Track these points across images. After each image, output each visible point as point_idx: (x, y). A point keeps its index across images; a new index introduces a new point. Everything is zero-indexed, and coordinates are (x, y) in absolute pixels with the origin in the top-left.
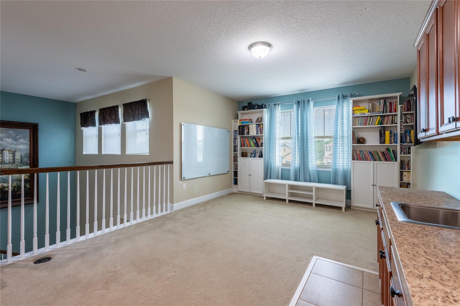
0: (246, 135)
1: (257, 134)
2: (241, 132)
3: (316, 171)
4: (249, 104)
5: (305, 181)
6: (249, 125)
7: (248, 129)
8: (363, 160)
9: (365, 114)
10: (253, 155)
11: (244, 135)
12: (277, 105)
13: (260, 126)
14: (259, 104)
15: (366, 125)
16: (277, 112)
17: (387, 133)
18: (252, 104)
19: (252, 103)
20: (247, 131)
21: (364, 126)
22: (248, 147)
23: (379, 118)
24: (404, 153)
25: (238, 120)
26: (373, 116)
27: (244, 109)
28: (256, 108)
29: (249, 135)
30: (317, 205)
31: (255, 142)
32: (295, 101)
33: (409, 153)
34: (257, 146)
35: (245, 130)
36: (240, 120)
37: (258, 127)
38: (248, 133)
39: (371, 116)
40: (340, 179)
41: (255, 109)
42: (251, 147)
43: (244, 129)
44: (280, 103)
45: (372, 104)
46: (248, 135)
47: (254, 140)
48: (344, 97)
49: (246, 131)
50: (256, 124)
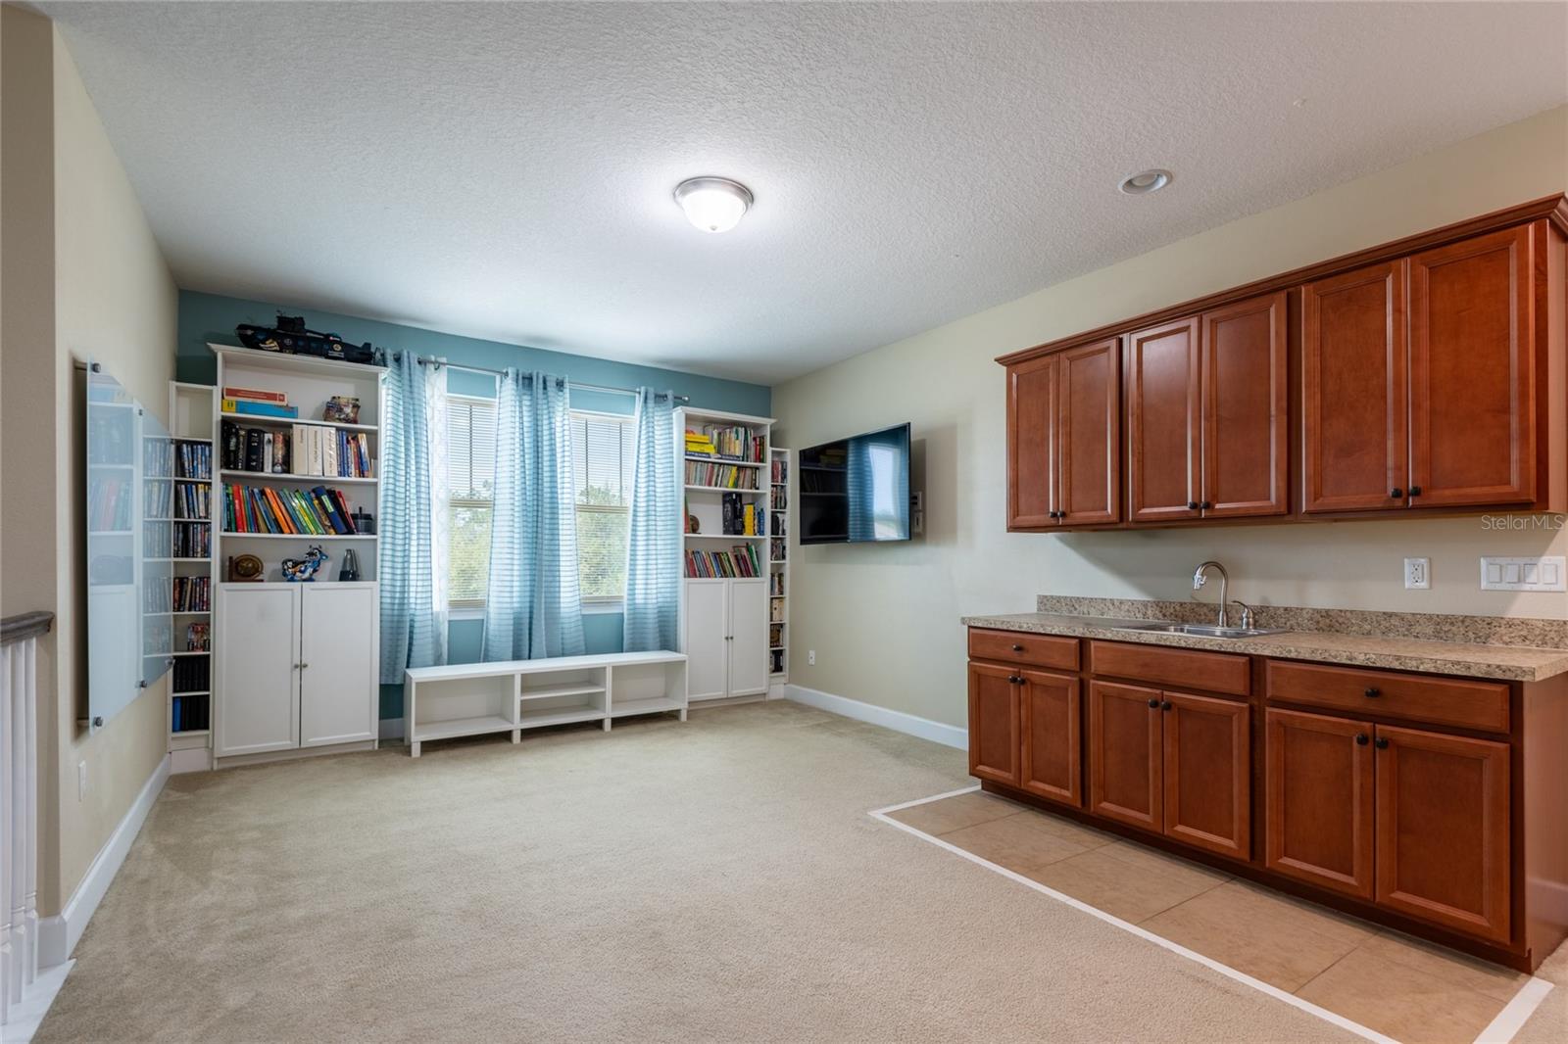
0: (273, 472)
1: (341, 474)
2: (241, 455)
3: (580, 617)
4: (283, 321)
5: (551, 655)
6: (290, 426)
7: (288, 444)
8: (700, 576)
9: (709, 457)
10: (310, 570)
11: (262, 470)
12: (432, 367)
13: (355, 439)
14: (344, 341)
15: (710, 485)
16: (433, 396)
17: (748, 510)
18: (306, 327)
19: (303, 323)
20: (280, 455)
21: (707, 488)
22: (282, 532)
23: (734, 469)
24: (777, 558)
25: (217, 391)
26: (724, 464)
27: (251, 337)
28: (336, 354)
29: (288, 471)
30: (617, 722)
31: (331, 509)
32: (511, 371)
33: (784, 557)
34: (345, 530)
35: (268, 450)
36: (232, 392)
37: (348, 442)
38: (287, 464)
39: (720, 464)
40: (652, 634)
41: (328, 357)
42: (300, 533)
43: (261, 442)
44: (444, 360)
45: (719, 434)
46: (284, 472)
47: (325, 498)
48: (660, 398)
49: (271, 453)
50: (338, 429)
